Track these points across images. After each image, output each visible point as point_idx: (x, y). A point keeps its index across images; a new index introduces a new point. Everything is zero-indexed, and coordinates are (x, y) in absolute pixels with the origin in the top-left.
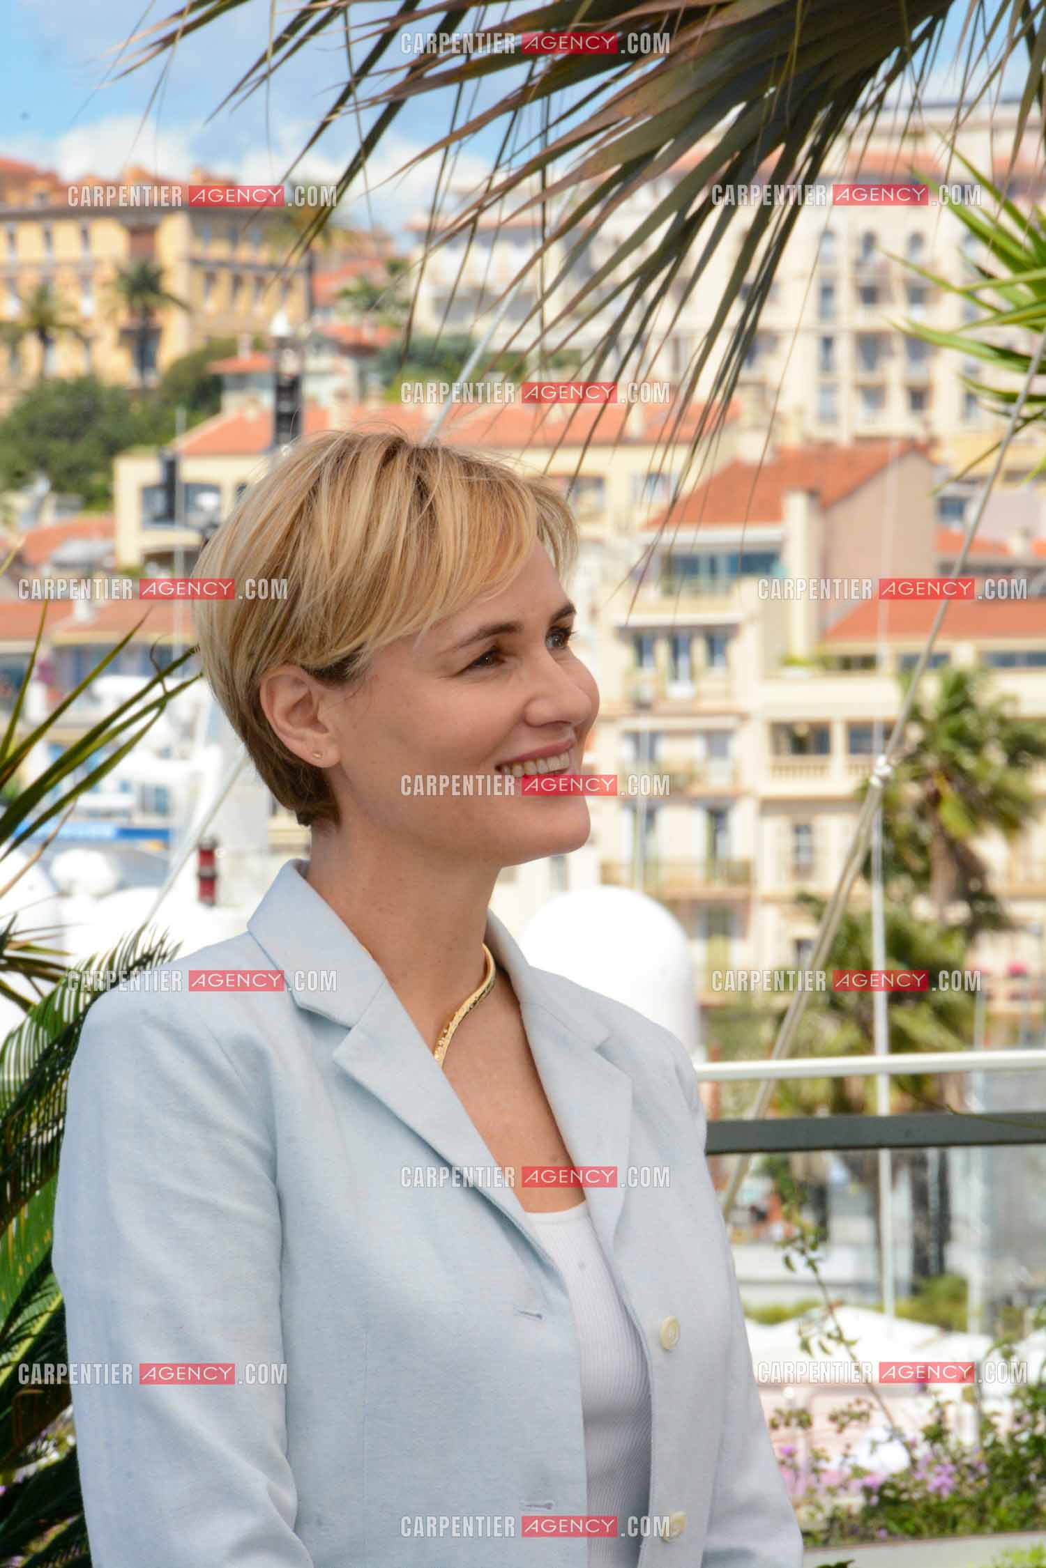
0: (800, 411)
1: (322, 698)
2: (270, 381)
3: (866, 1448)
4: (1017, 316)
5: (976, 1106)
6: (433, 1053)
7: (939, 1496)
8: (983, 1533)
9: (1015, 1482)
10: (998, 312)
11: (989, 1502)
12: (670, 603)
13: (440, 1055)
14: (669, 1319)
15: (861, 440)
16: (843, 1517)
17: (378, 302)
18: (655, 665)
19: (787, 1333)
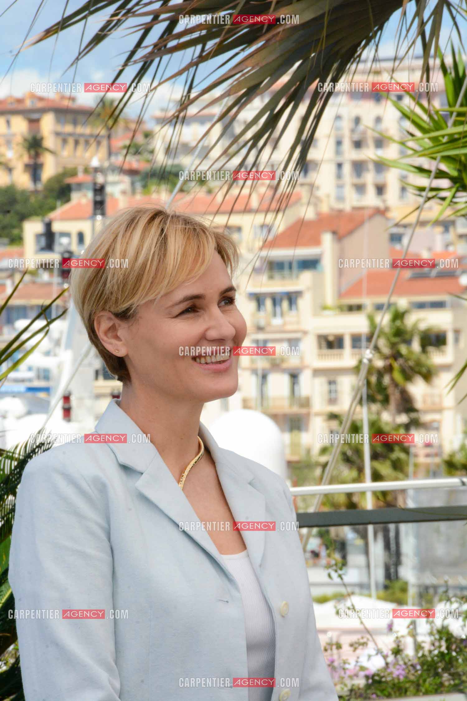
0: (328, 196)
1: (119, 326)
2: (91, 186)
3: (366, 658)
4: (423, 153)
5: (411, 504)
6: (178, 483)
7: (399, 679)
8: (419, 695)
9: (432, 672)
10: (415, 151)
11: (421, 682)
12: (271, 282)
13: (181, 485)
14: (284, 602)
15: (355, 209)
16: (356, 689)
17: (139, 151)
18: (266, 310)
19: (329, 606)
